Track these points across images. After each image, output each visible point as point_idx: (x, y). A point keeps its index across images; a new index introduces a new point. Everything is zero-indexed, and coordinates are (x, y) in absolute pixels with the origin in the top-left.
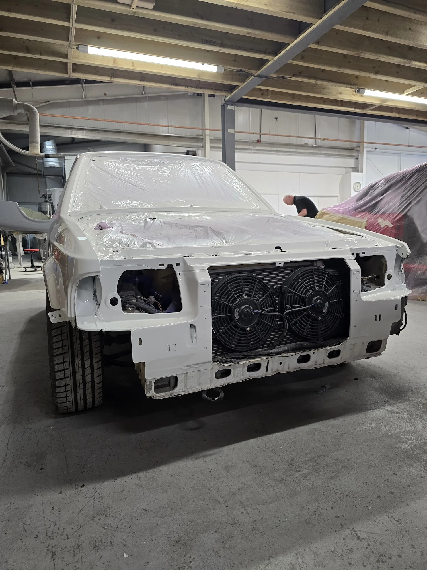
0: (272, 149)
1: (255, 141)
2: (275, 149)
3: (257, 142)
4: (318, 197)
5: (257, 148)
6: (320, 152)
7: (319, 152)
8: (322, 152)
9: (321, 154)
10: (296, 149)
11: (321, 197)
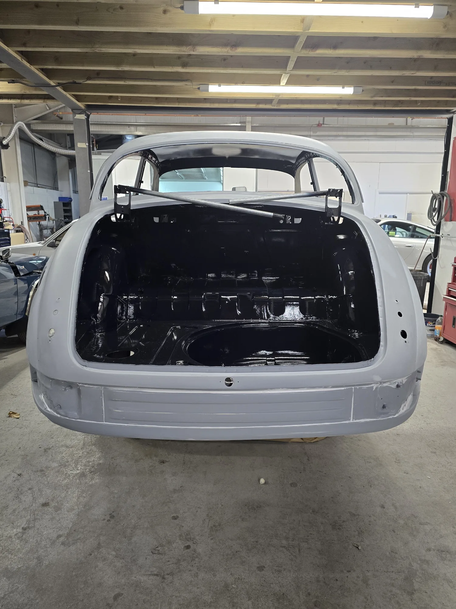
0: (340, 133)
1: (313, 126)
2: (345, 133)
3: (317, 126)
4: (407, 193)
5: (318, 133)
6: (413, 133)
7: (411, 134)
8: (416, 134)
9: (414, 137)
10: (377, 131)
11: (410, 193)
